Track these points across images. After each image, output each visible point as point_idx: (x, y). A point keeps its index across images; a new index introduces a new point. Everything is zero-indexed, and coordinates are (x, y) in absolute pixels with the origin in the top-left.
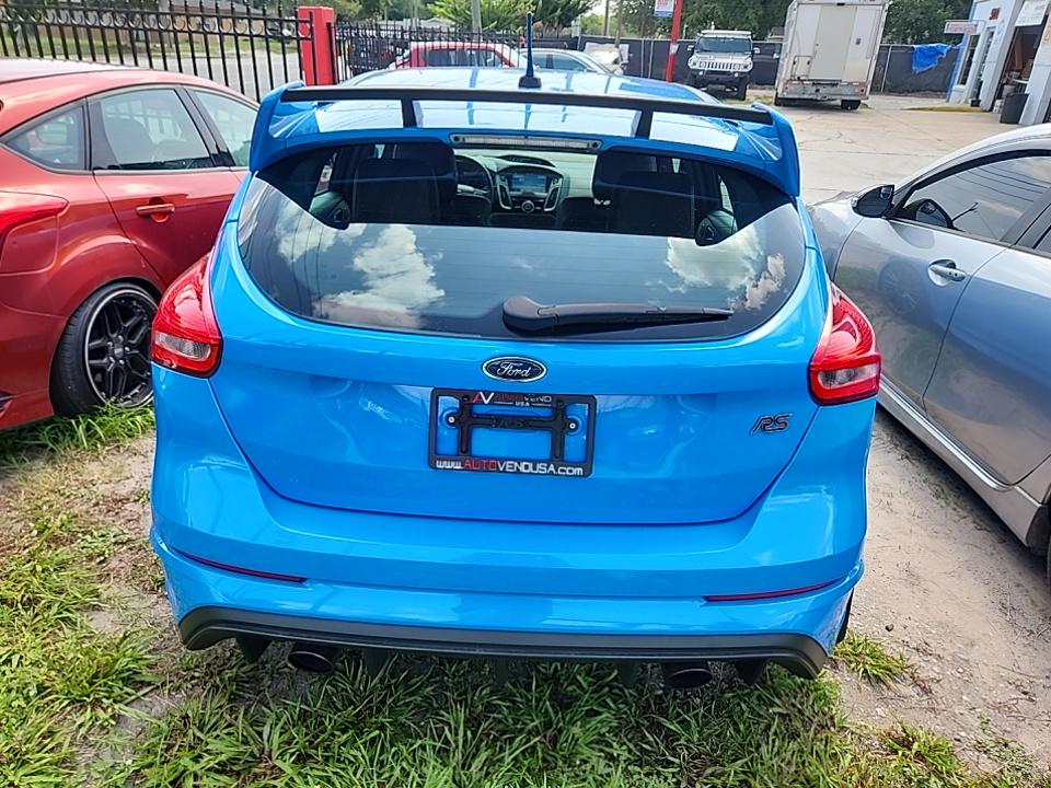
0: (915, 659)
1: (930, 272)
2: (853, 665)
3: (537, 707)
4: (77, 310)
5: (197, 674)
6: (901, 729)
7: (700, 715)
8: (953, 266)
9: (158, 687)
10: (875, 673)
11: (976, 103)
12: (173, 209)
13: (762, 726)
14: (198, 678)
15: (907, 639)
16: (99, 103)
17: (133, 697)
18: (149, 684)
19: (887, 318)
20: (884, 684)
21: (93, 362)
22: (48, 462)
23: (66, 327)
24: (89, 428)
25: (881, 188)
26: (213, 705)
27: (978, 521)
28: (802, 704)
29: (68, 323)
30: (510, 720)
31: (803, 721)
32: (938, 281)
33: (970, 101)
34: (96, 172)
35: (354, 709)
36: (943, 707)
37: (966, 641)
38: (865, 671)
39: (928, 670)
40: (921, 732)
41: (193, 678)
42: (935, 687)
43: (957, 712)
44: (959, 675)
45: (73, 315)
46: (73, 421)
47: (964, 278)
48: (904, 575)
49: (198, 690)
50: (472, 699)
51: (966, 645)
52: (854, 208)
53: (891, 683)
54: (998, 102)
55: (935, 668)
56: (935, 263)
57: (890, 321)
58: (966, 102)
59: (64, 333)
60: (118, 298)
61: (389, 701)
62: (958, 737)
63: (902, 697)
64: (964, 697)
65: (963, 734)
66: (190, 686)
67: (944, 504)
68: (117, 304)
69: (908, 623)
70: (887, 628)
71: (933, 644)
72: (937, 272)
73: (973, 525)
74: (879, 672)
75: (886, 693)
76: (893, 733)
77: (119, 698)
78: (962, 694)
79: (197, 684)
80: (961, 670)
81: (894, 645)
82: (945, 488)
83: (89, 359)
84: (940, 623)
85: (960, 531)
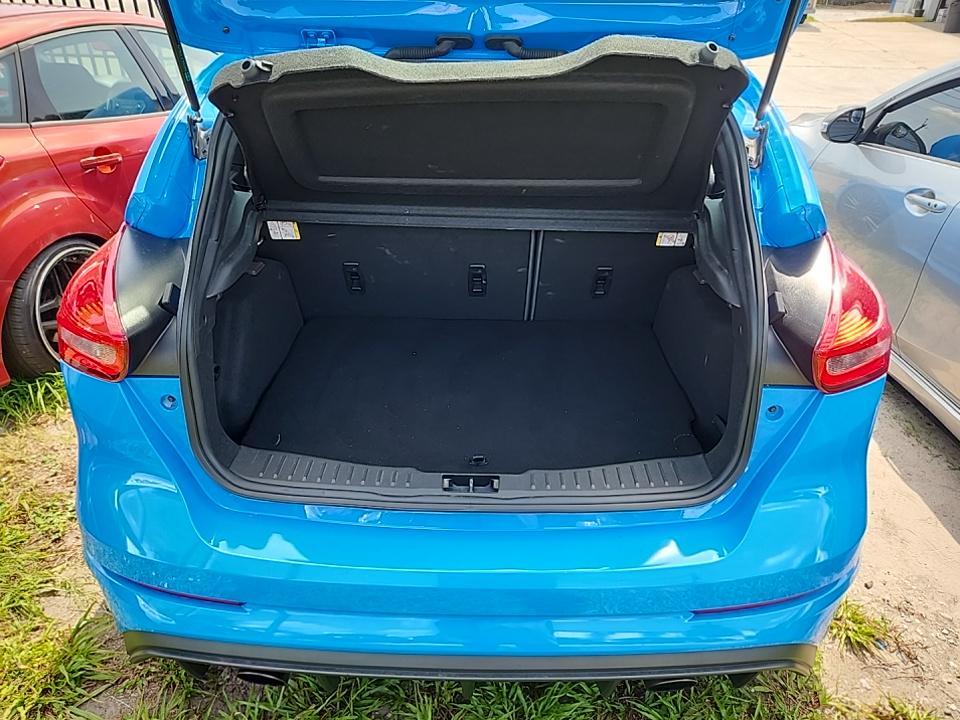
0: (897, 620)
1: (906, 201)
2: (835, 631)
3: (508, 693)
4: (24, 272)
5: (153, 669)
6: (887, 703)
7: (680, 699)
8: (932, 196)
9: (113, 685)
10: (858, 639)
11: (920, 13)
12: (120, 159)
13: (745, 708)
14: (154, 673)
15: (887, 598)
16: (32, 49)
17: (85, 699)
18: (104, 682)
19: (848, 241)
20: (867, 651)
21: (46, 324)
22: (8, 428)
23: (14, 291)
24: (47, 391)
25: (851, 112)
26: (168, 709)
27: (951, 460)
28: (784, 678)
29: (16, 287)
30: (481, 711)
31: (786, 698)
32: (914, 210)
33: (914, 11)
34: (33, 124)
35: (316, 708)
36: (929, 675)
37: (949, 597)
38: (848, 638)
39: (912, 633)
40: (910, 707)
41: (149, 674)
42: (920, 653)
43: (945, 681)
44: (944, 637)
45: (20, 278)
46: (29, 386)
47: (944, 208)
48: (880, 523)
49: (155, 687)
50: (440, 689)
51: (949, 602)
52: (822, 133)
53: (873, 649)
54: (941, 12)
55: (918, 630)
56: (911, 192)
57: (850, 244)
58: (910, 12)
59: (13, 296)
60: (69, 256)
61: (353, 697)
62: (948, 711)
63: (886, 666)
64: (952, 664)
65: (953, 707)
66: (145, 683)
67: (916, 443)
68: (68, 263)
69: (888, 578)
70: (866, 586)
71: (914, 601)
72: (914, 202)
73: (945, 465)
74: (862, 639)
75: (870, 661)
76: (881, 709)
77: (71, 701)
78: (949, 659)
79: (153, 681)
80: (945, 631)
81: (874, 605)
82: (916, 424)
83: (43, 320)
84: (920, 577)
85: (934, 472)
